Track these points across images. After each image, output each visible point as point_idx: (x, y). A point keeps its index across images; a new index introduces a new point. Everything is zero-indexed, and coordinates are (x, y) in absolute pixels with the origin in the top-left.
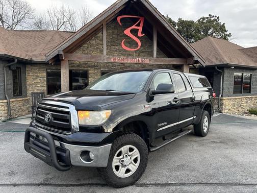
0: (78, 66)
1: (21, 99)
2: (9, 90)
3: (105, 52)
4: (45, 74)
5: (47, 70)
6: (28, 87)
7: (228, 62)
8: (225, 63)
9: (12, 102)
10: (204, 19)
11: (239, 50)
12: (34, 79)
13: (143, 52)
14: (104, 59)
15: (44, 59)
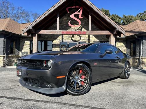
4: (29, 43)
14: (57, 33)
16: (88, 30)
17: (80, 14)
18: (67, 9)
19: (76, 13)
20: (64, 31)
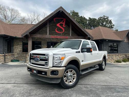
0: (37, 40)
1: (11, 54)
2: (5, 50)
3: (48, 34)
4: (22, 43)
5: (23, 41)
6: (14, 49)
7: (105, 38)
8: (103, 38)
9: (7, 55)
10: (101, 18)
11: (113, 32)
12: (17, 45)
13: (67, 34)
14: (47, 37)
15: (21, 37)
16: (70, 36)
17: (64, 23)
18: (54, 19)
19: (61, 23)
20: (52, 36)
